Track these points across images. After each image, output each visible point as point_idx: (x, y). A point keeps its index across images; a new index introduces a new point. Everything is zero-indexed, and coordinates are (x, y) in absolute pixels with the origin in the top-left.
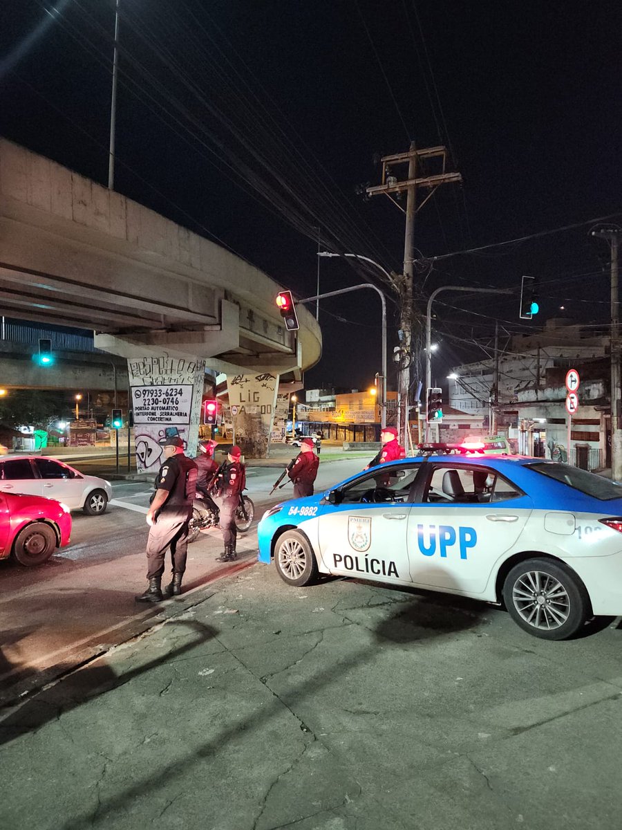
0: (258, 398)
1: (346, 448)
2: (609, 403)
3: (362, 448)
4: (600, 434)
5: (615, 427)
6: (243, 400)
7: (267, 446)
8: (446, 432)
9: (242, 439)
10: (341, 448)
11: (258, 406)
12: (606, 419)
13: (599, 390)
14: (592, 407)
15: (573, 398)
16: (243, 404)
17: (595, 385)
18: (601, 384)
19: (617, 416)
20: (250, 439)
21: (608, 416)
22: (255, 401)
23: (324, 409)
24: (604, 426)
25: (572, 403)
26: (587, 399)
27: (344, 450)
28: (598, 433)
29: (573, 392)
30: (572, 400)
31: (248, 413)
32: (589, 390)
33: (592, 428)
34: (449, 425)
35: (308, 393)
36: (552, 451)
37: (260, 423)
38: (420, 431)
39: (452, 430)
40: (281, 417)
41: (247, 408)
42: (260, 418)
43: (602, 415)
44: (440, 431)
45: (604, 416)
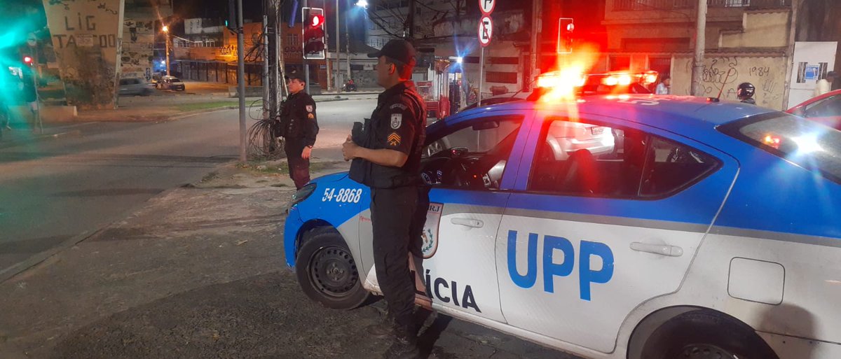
0: (94, 25)
1: (233, 94)
2: (529, 39)
3: (254, 93)
4: (518, 75)
5: (534, 65)
6: (70, 26)
7: (113, 92)
8: (359, 74)
9: (75, 83)
10: (227, 94)
11: (95, 36)
12: (525, 56)
13: (519, 24)
14: (511, 42)
15: (487, 23)
16: (72, 33)
17: (515, 16)
18: (521, 15)
19: (537, 53)
20: (87, 83)
21: (527, 54)
22: (89, 29)
23: (208, 43)
24: (522, 65)
25: (485, 30)
26: (506, 33)
27: (230, 96)
28: (516, 74)
29: (487, 15)
30: (486, 26)
31: (81, 45)
32: (509, 22)
33: (510, 68)
34: (362, 66)
35: (187, 22)
36: (467, 95)
37: (100, 60)
38: (328, 73)
39: (366, 71)
40: (144, 54)
41: (78, 40)
42: (100, 53)
43: (521, 54)
44: (352, 73)
45: (523, 53)
